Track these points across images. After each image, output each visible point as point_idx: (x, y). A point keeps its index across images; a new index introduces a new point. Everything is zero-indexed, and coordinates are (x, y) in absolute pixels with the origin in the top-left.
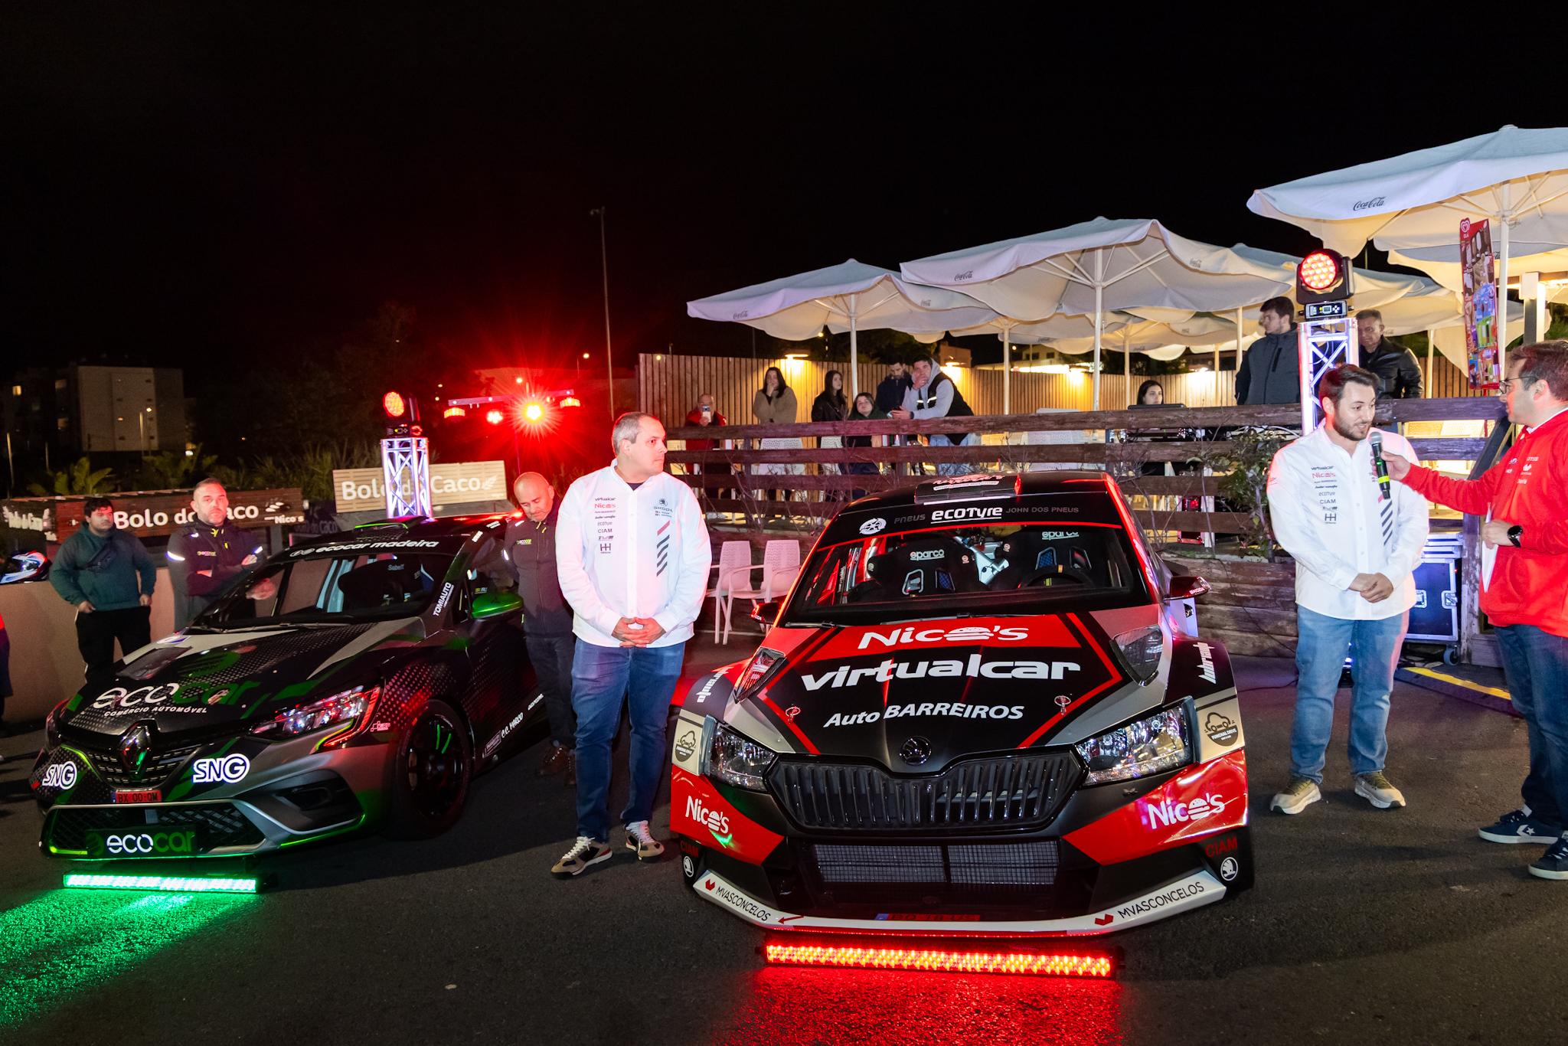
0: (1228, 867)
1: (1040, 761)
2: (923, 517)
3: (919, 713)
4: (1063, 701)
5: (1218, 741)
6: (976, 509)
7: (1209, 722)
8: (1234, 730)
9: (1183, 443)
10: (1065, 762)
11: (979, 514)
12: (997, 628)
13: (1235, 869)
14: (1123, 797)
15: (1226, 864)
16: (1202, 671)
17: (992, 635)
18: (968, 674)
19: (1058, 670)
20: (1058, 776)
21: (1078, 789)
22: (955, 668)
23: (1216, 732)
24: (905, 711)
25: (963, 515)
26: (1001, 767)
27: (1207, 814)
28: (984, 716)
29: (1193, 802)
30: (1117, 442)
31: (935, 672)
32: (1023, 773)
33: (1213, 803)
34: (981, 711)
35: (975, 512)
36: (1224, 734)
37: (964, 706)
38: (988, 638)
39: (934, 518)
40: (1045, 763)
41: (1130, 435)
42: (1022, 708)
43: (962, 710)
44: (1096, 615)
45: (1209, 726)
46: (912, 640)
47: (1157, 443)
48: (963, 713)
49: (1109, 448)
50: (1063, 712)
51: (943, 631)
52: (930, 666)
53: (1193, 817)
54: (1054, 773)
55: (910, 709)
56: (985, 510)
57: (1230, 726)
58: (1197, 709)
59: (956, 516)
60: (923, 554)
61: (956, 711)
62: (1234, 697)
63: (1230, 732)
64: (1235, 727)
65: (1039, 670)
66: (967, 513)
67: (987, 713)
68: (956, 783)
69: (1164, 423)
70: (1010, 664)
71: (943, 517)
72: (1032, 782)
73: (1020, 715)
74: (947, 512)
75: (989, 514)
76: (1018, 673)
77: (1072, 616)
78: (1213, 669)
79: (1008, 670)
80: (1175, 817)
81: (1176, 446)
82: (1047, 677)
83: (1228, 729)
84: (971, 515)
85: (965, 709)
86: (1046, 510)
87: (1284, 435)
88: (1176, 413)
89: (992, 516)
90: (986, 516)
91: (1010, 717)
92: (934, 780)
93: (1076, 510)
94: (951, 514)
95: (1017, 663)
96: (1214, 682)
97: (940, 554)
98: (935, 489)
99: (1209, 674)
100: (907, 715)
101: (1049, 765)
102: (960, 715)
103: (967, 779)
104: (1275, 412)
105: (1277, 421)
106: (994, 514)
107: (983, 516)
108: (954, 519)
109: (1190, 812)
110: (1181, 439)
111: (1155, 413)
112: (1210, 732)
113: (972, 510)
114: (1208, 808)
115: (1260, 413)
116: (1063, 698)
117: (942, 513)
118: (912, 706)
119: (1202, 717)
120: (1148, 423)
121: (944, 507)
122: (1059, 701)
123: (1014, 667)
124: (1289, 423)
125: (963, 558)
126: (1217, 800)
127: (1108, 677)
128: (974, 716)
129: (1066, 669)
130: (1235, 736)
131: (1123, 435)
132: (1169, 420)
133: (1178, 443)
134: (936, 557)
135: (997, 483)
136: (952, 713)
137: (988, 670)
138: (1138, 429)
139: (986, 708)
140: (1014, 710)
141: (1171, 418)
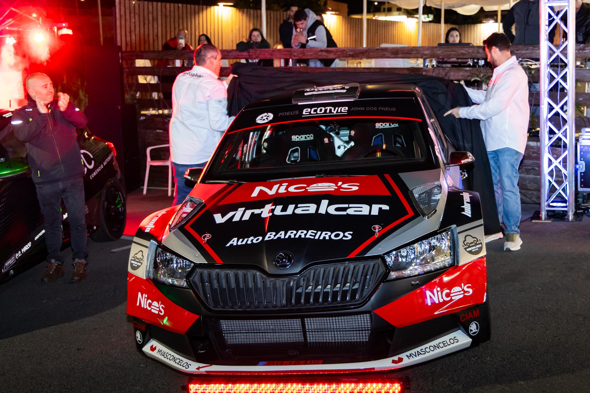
0: (473, 327)
1: (361, 265)
2: (297, 112)
3: (287, 237)
4: (377, 228)
5: (470, 252)
6: (331, 108)
7: (465, 240)
8: (480, 245)
9: (471, 69)
10: (377, 266)
11: (333, 111)
12: (340, 183)
13: (477, 329)
14: (412, 287)
15: (472, 326)
16: (463, 210)
17: (337, 188)
18: (319, 212)
19: (375, 210)
20: (372, 274)
21: (383, 282)
22: (312, 208)
23: (469, 247)
24: (278, 236)
25: (323, 111)
26: (337, 269)
27: (462, 296)
28: (327, 238)
29: (454, 289)
30: (430, 67)
31: (298, 211)
32: (350, 273)
33: (466, 289)
34: (326, 235)
35: (331, 110)
36: (474, 247)
37: (316, 232)
38: (333, 189)
39: (304, 113)
40: (364, 266)
41: (438, 62)
42: (351, 233)
43: (314, 234)
44: (403, 175)
45: (465, 243)
46: (286, 191)
47: (454, 68)
48: (315, 236)
49: (426, 71)
50: (377, 235)
51: (306, 186)
52: (296, 207)
53: (453, 298)
54: (370, 273)
55: (282, 235)
56: (337, 108)
57: (478, 243)
58: (459, 233)
59: (318, 112)
60: (300, 137)
61: (310, 235)
62: (481, 225)
63: (478, 246)
64: (481, 243)
65: (364, 210)
66: (326, 110)
67: (330, 236)
68: (308, 280)
69: (459, 55)
70: (346, 206)
71: (310, 112)
72: (356, 278)
73: (350, 237)
74: (313, 109)
75: (339, 111)
76: (351, 212)
77: (387, 176)
78: (470, 208)
79: (345, 209)
80: (442, 298)
81: (466, 71)
82: (368, 214)
83: (476, 244)
84: (328, 111)
85: (316, 234)
86: (375, 109)
87: (531, 65)
88: (467, 49)
89: (341, 112)
90: (337, 112)
91: (344, 238)
92: (295, 278)
93: (394, 109)
94: (315, 111)
95: (351, 205)
96: (470, 216)
97: (310, 137)
98: (306, 94)
99: (468, 211)
100: (279, 238)
101: (366, 267)
102: (313, 237)
103: (315, 277)
104: (527, 50)
105: (528, 55)
106: (343, 111)
107: (335, 112)
108: (317, 114)
109: (451, 295)
110: (469, 66)
111: (454, 49)
112: (465, 247)
113: (328, 108)
114: (462, 292)
115: (517, 50)
116: (377, 227)
117: (309, 110)
118: (283, 233)
119: (461, 238)
120: (449, 55)
121: (311, 106)
122: (375, 229)
123: (349, 208)
124: (534, 57)
125: (325, 140)
126: (468, 287)
127: (406, 213)
128: (321, 238)
129: (380, 209)
130: (480, 249)
131: (434, 63)
132: (462, 53)
133: (468, 69)
134: (308, 139)
135: (345, 91)
136: (308, 236)
137: (332, 210)
138: (443, 59)
139: (329, 233)
140: (346, 234)
141: (464, 52)
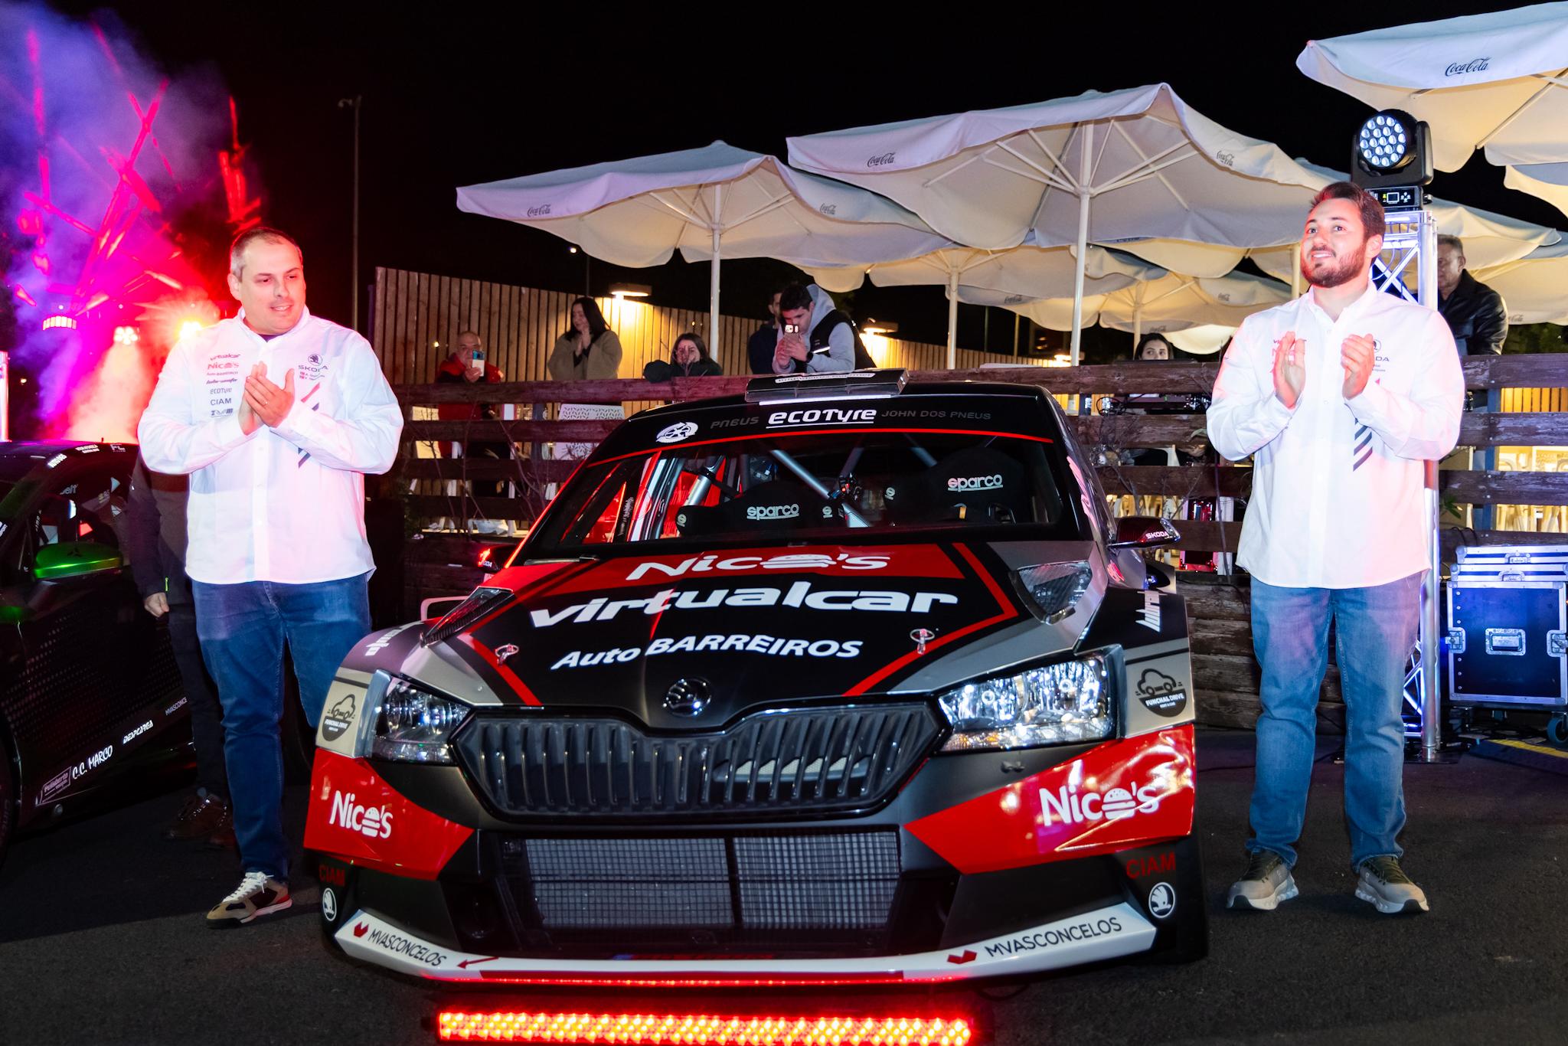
0: (1160, 897)
1: (877, 715)
2: (755, 420)
3: (700, 647)
4: (923, 636)
5: (1156, 709)
6: (836, 411)
7: (1143, 681)
8: (1181, 696)
10: (917, 719)
11: (840, 417)
12: (842, 557)
13: (1170, 902)
14: (1004, 774)
15: (1157, 892)
16: (1142, 616)
17: (834, 563)
18: (785, 604)
19: (923, 603)
20: (903, 738)
21: (932, 756)
22: (768, 596)
23: (1153, 697)
24: (680, 645)
25: (817, 417)
26: (819, 721)
27: (1130, 813)
28: (799, 652)
29: (1111, 793)
30: (1095, 413)
31: (732, 601)
32: (851, 730)
33: (1142, 798)
34: (797, 647)
35: (835, 415)
36: (1165, 699)
37: (772, 639)
38: (826, 566)
39: (771, 421)
40: (886, 718)
41: (1115, 403)
42: (860, 643)
43: (767, 644)
44: (998, 547)
45: (1144, 687)
46: (711, 568)
48: (768, 648)
49: (1084, 421)
50: (921, 650)
51: (760, 559)
52: (731, 594)
53: (1108, 815)
54: (898, 733)
55: (689, 643)
56: (850, 412)
57: (1174, 689)
58: (1129, 663)
59: (805, 418)
60: (766, 511)
61: (758, 645)
62: (1185, 651)
63: (1175, 697)
64: (1183, 691)
65: (897, 602)
66: (823, 417)
67: (805, 650)
68: (746, 745)
70: (854, 594)
71: (786, 421)
72: (864, 742)
73: (855, 652)
74: (792, 415)
75: (855, 417)
76: (859, 604)
77: (961, 547)
78: (1159, 614)
79: (849, 600)
80: (1081, 812)
81: (1181, 421)
82: (904, 609)
83: (1171, 693)
84: (828, 418)
85: (772, 644)
86: (942, 414)
88: (1183, 372)
89: (859, 419)
90: (851, 419)
91: (840, 654)
92: (713, 740)
93: (987, 417)
94: (799, 417)
95: (863, 594)
96: (1158, 629)
98: (777, 381)
99: (1153, 620)
100: (682, 650)
101: (892, 722)
102: (763, 650)
103: (763, 738)
106: (863, 417)
107: (845, 420)
108: (802, 422)
109: (1104, 807)
110: (1188, 412)
112: (1143, 696)
113: (830, 412)
114: (1132, 804)
116: (923, 632)
117: (784, 415)
118: (692, 640)
119: (1133, 674)
121: (788, 408)
122: (917, 636)
123: (858, 597)
125: (824, 511)
126: (1148, 794)
127: (999, 611)
128: (785, 652)
129: (935, 602)
130: (1181, 705)
132: (1171, 381)
133: (1185, 417)
135: (871, 375)
136: (751, 647)
137: (817, 601)
139: (805, 644)
140: (846, 646)
141: (1176, 377)
